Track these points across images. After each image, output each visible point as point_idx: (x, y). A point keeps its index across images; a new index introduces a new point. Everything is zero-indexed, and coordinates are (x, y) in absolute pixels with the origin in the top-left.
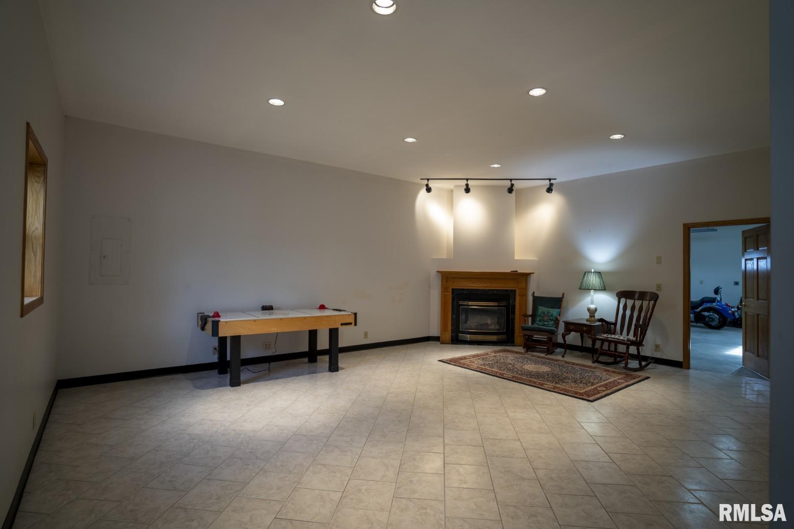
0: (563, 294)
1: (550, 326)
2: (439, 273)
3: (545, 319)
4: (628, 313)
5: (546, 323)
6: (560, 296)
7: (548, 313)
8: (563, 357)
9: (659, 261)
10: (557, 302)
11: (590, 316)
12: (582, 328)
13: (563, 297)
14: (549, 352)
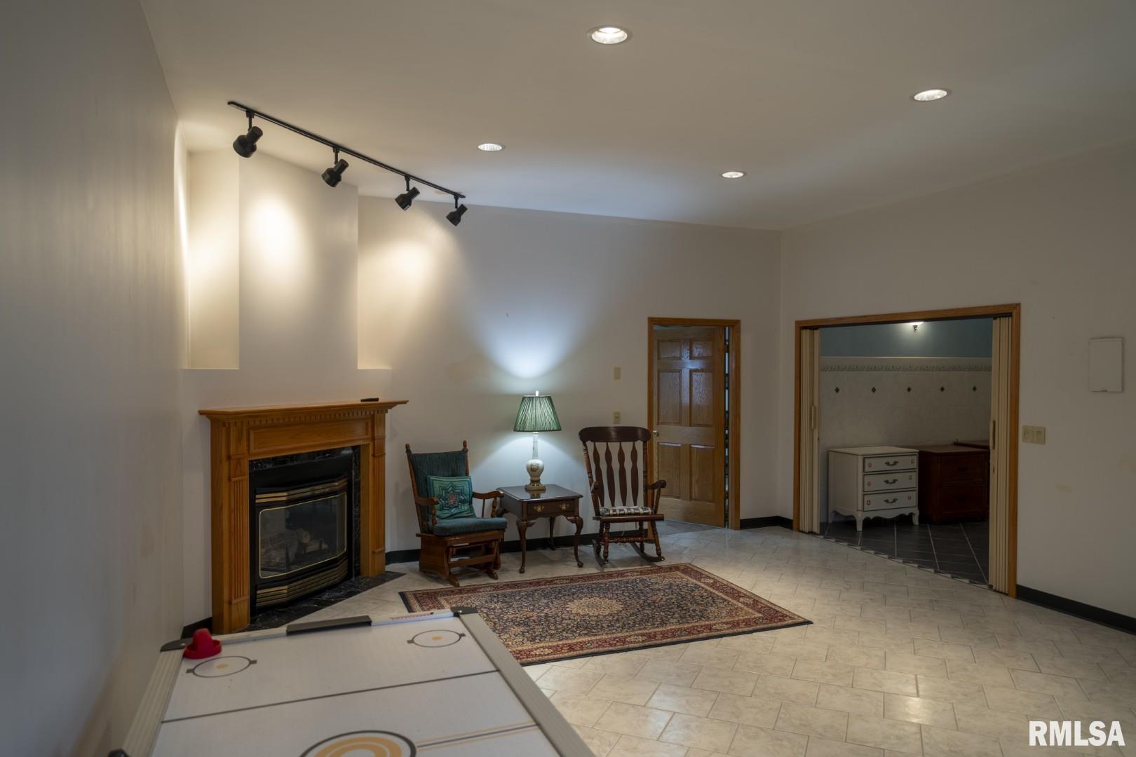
0: (465, 444)
1: (464, 514)
2: (204, 416)
3: (452, 501)
4: (616, 465)
5: (454, 511)
6: (460, 448)
7: (454, 487)
8: (522, 571)
9: (617, 374)
10: (456, 463)
11: (532, 481)
12: (535, 508)
13: (465, 451)
14: (490, 569)
